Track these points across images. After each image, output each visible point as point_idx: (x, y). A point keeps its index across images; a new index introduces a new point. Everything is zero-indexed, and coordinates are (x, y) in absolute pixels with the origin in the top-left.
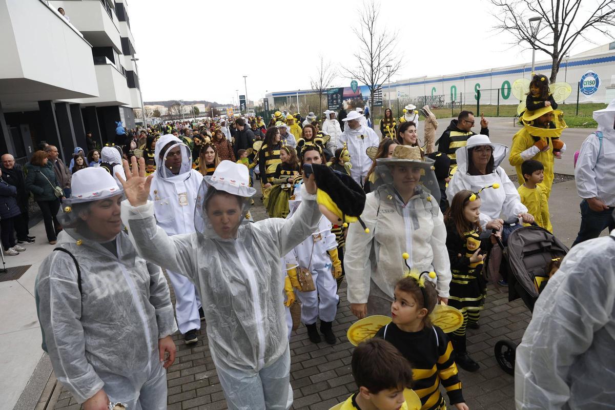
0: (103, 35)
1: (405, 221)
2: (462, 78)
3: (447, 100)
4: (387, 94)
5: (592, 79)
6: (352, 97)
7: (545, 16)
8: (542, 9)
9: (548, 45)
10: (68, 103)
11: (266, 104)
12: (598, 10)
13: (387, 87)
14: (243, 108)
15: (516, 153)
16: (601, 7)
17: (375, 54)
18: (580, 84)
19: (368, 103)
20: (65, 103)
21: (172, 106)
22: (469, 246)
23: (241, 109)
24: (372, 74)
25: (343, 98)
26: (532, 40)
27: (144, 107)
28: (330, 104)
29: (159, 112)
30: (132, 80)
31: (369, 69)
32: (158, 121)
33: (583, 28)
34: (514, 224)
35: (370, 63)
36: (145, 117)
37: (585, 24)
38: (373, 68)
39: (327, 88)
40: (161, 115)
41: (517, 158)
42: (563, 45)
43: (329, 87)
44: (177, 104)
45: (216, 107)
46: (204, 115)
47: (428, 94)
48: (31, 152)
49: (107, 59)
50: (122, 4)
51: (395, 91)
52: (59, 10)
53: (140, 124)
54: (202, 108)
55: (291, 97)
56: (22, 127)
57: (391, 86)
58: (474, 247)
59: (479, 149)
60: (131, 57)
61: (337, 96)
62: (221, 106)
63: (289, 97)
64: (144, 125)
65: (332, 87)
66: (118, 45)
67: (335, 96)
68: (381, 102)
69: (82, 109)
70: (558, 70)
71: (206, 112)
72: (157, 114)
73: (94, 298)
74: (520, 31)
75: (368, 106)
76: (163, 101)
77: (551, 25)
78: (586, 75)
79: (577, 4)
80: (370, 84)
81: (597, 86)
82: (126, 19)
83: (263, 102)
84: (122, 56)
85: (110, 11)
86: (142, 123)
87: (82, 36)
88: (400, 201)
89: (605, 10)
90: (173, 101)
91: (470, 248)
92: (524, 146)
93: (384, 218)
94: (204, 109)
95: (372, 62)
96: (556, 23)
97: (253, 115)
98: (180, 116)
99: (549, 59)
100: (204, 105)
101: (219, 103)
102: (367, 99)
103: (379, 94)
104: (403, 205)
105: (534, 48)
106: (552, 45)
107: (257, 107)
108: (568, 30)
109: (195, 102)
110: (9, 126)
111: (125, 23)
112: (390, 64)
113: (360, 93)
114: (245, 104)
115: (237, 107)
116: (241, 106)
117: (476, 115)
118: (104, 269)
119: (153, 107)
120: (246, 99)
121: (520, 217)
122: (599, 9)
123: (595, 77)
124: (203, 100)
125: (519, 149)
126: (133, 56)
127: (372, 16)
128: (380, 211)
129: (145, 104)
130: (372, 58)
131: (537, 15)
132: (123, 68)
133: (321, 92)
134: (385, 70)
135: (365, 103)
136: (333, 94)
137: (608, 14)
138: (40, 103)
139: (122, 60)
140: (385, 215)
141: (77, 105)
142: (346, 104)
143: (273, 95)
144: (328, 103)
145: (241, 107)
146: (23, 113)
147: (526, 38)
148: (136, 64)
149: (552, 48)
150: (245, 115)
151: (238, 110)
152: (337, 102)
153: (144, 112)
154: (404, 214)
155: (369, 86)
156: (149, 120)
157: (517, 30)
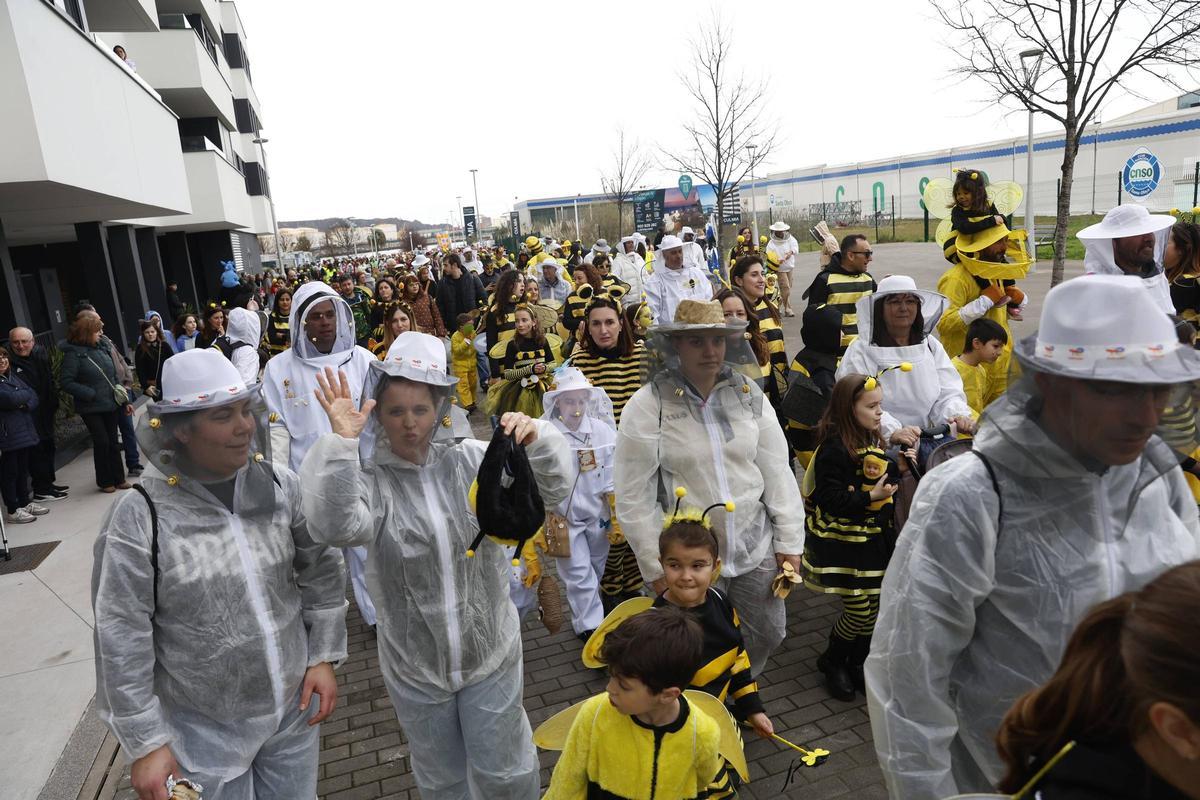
0: (200, 96)
1: (708, 429)
2: (894, 167)
3: (867, 211)
4: (750, 200)
5: (1146, 165)
6: (681, 207)
7: (1048, 49)
8: (1043, 36)
9: (1057, 103)
10: (131, 226)
11: (516, 223)
12: (1149, 35)
13: (749, 187)
14: (470, 231)
15: (950, 311)
16: (1156, 29)
17: (724, 125)
18: (1124, 176)
19: (712, 217)
20: (126, 227)
21: (333, 229)
22: (868, 470)
23: (467, 233)
24: (719, 164)
25: (664, 210)
26: (1025, 94)
27: (278, 231)
28: (639, 221)
29: (308, 242)
30: (255, 180)
31: (713, 153)
32: (305, 258)
33: (1123, 70)
34: (941, 436)
35: (715, 141)
36: (281, 250)
37: (1127, 63)
38: (722, 151)
39: (633, 189)
40: (312, 246)
41: (952, 320)
42: (1084, 103)
43: (636, 188)
44: (343, 224)
45: (419, 229)
46: (396, 244)
47: (830, 199)
48: (60, 321)
49: (207, 141)
50: (235, 36)
51: (766, 194)
52: (117, 50)
53: (271, 264)
54: (391, 233)
55: (564, 208)
56: (44, 273)
57: (757, 186)
58: (876, 471)
59: (894, 300)
60: (252, 136)
61: (652, 206)
62: (428, 227)
63: (559, 208)
64: (278, 266)
65: (643, 189)
66: (229, 113)
67: (648, 205)
68: (738, 216)
69: (158, 237)
70: (1076, 150)
71: (399, 240)
72: (304, 245)
73: (174, 580)
74: (1001, 76)
75: (712, 224)
76: (314, 219)
77: (1060, 64)
78: (1136, 158)
79: (1109, 25)
80: (715, 181)
81: (1156, 178)
82: (243, 63)
83: (509, 219)
84: (236, 135)
85: (214, 48)
86: (274, 262)
87: (159, 97)
88: (696, 397)
89: (1164, 36)
90: (336, 220)
91: (871, 474)
92: (963, 299)
93: (672, 428)
94: (396, 233)
95: (719, 139)
96: (1070, 61)
97: (489, 244)
98: (349, 248)
99: (1060, 129)
100: (394, 227)
101: (424, 221)
102: (710, 210)
103: (733, 201)
104: (700, 401)
105: (1029, 108)
106: (1063, 103)
107: (497, 229)
108: (1093, 74)
109: (378, 222)
110: (18, 271)
111: (241, 72)
112: (754, 142)
113: (697, 199)
114: (474, 224)
115: (459, 229)
116: (467, 227)
117: (923, 239)
118: (203, 530)
119: (297, 232)
120: (476, 214)
121: (951, 423)
122: (1151, 34)
123: (1151, 162)
124: (394, 217)
125: (955, 303)
126: (258, 135)
127: (717, 52)
128: (664, 419)
129: (282, 225)
130: (718, 133)
131: (1031, 46)
132: (237, 157)
133: (620, 198)
134: (744, 154)
135: (707, 218)
136: (645, 202)
137: (1168, 43)
138: (79, 227)
139: (235, 142)
140: (672, 423)
141: (150, 229)
142: (669, 221)
143: (529, 205)
144: (636, 219)
145: (467, 230)
146: (45, 246)
147: (1013, 90)
148: (262, 150)
149: (1064, 108)
150: (475, 244)
151: (460, 234)
152: (653, 218)
153: (279, 242)
154: (705, 417)
155: (713, 186)
156: (288, 257)
157: (995, 75)
